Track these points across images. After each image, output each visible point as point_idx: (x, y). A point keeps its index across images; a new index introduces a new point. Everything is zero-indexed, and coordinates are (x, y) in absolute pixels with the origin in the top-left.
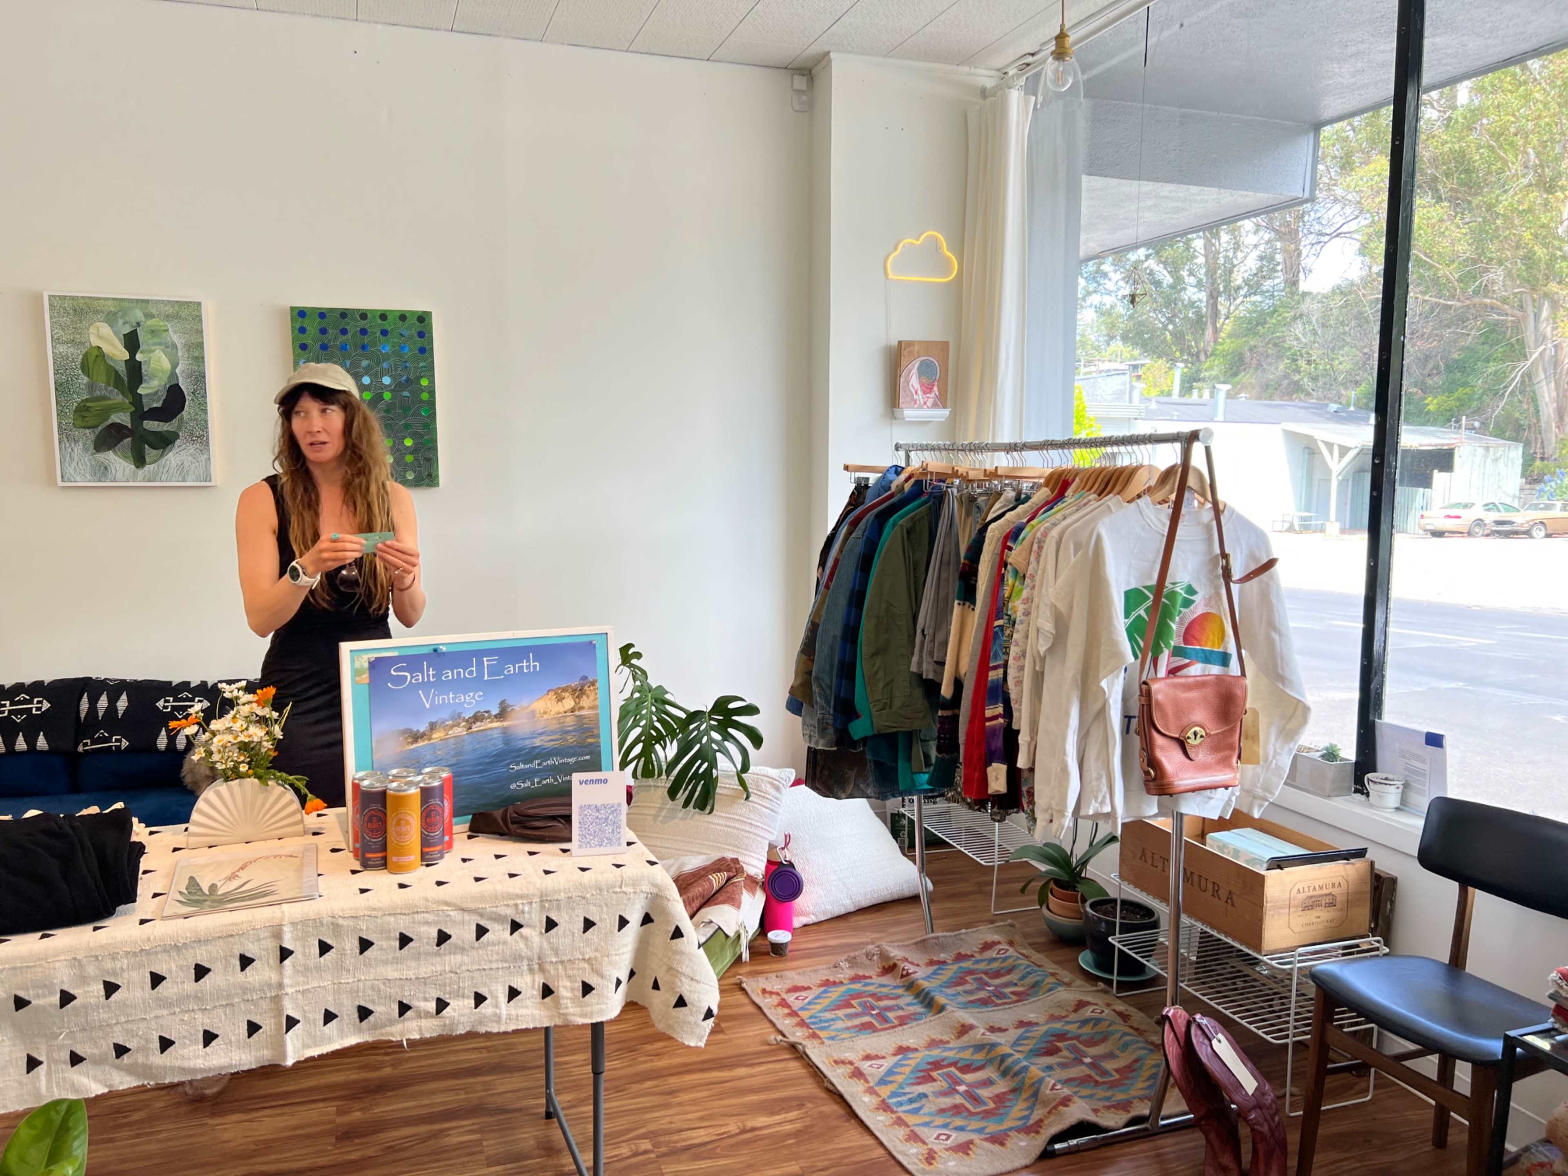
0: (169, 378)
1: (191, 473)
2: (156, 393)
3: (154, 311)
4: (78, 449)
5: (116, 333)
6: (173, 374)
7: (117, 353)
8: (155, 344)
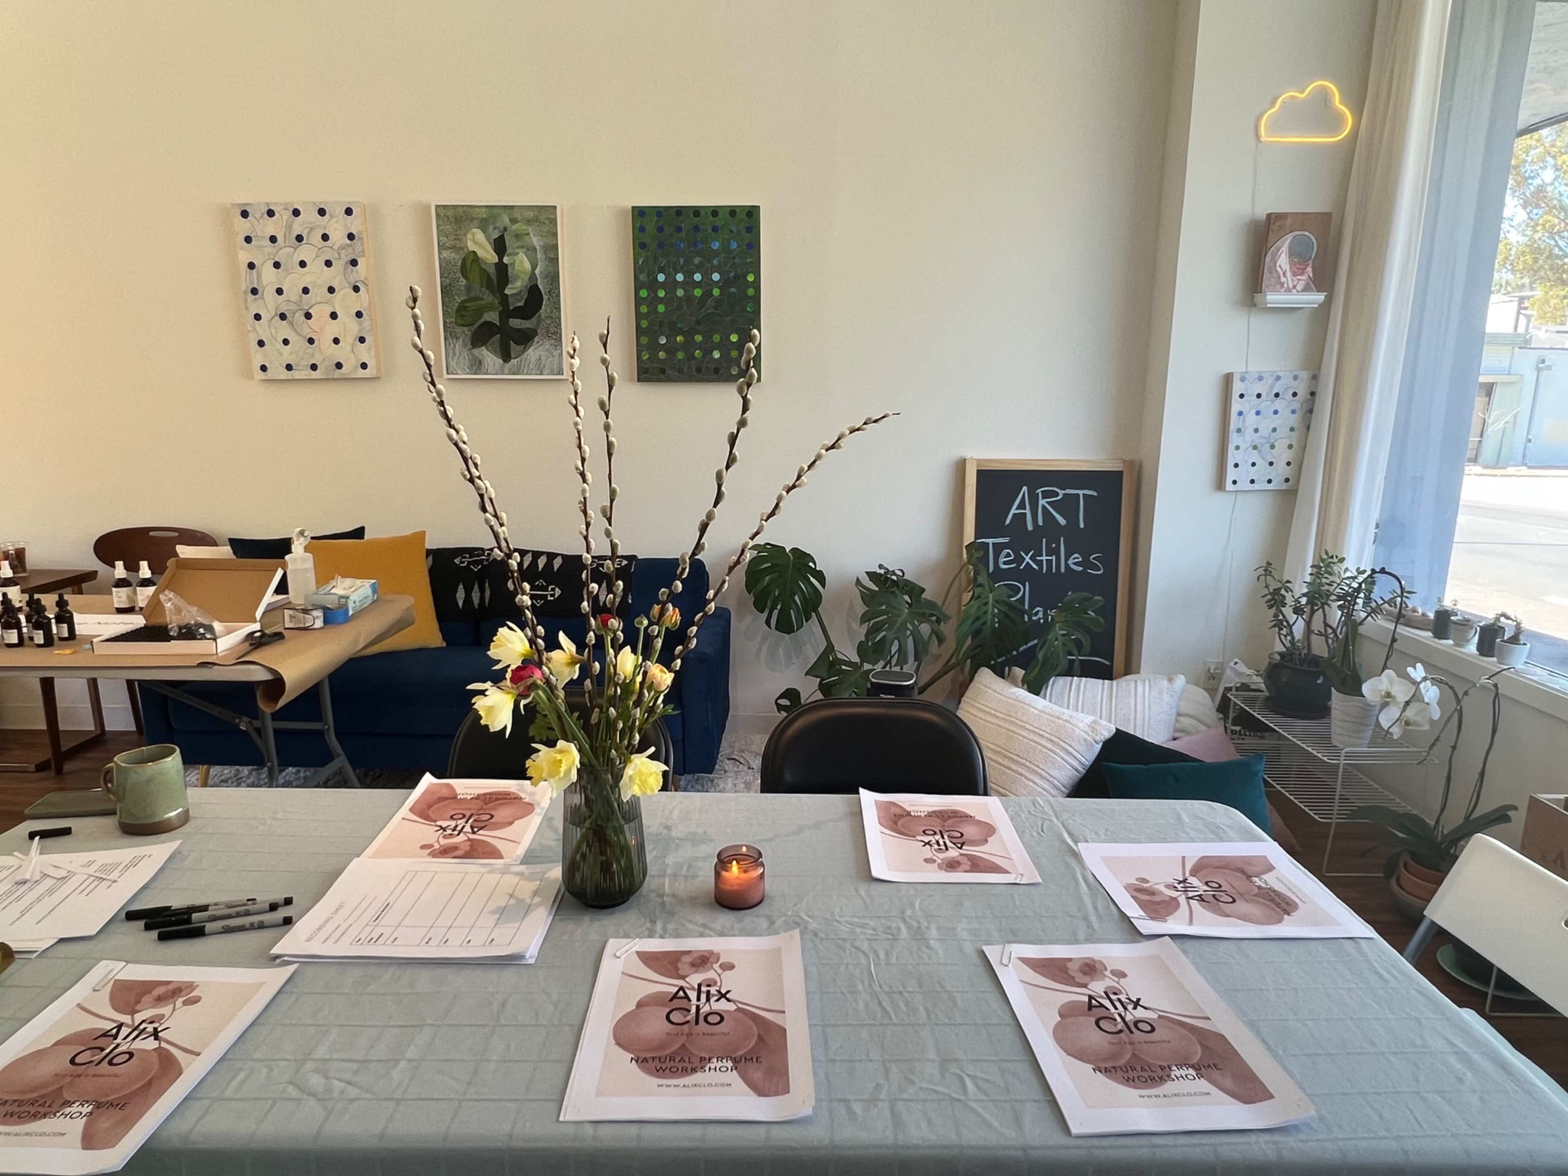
0: (530, 279)
1: (547, 367)
2: (520, 292)
3: (518, 216)
4: (459, 345)
5: (488, 239)
6: (533, 276)
7: (489, 257)
8: (518, 247)
